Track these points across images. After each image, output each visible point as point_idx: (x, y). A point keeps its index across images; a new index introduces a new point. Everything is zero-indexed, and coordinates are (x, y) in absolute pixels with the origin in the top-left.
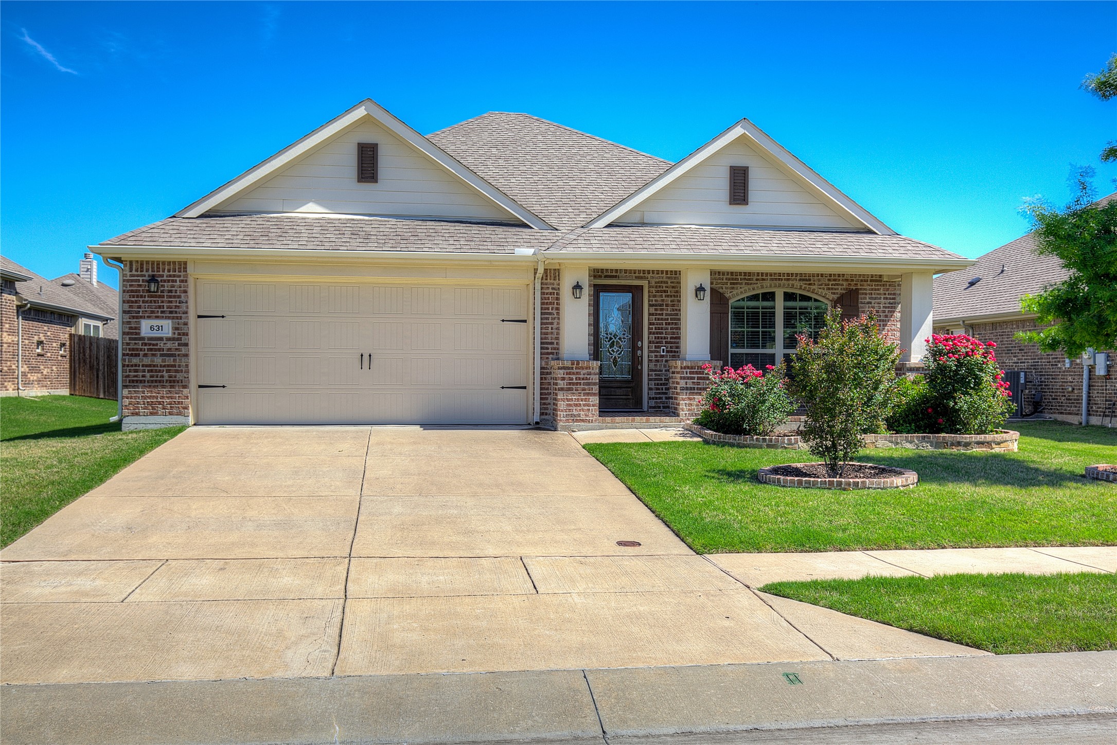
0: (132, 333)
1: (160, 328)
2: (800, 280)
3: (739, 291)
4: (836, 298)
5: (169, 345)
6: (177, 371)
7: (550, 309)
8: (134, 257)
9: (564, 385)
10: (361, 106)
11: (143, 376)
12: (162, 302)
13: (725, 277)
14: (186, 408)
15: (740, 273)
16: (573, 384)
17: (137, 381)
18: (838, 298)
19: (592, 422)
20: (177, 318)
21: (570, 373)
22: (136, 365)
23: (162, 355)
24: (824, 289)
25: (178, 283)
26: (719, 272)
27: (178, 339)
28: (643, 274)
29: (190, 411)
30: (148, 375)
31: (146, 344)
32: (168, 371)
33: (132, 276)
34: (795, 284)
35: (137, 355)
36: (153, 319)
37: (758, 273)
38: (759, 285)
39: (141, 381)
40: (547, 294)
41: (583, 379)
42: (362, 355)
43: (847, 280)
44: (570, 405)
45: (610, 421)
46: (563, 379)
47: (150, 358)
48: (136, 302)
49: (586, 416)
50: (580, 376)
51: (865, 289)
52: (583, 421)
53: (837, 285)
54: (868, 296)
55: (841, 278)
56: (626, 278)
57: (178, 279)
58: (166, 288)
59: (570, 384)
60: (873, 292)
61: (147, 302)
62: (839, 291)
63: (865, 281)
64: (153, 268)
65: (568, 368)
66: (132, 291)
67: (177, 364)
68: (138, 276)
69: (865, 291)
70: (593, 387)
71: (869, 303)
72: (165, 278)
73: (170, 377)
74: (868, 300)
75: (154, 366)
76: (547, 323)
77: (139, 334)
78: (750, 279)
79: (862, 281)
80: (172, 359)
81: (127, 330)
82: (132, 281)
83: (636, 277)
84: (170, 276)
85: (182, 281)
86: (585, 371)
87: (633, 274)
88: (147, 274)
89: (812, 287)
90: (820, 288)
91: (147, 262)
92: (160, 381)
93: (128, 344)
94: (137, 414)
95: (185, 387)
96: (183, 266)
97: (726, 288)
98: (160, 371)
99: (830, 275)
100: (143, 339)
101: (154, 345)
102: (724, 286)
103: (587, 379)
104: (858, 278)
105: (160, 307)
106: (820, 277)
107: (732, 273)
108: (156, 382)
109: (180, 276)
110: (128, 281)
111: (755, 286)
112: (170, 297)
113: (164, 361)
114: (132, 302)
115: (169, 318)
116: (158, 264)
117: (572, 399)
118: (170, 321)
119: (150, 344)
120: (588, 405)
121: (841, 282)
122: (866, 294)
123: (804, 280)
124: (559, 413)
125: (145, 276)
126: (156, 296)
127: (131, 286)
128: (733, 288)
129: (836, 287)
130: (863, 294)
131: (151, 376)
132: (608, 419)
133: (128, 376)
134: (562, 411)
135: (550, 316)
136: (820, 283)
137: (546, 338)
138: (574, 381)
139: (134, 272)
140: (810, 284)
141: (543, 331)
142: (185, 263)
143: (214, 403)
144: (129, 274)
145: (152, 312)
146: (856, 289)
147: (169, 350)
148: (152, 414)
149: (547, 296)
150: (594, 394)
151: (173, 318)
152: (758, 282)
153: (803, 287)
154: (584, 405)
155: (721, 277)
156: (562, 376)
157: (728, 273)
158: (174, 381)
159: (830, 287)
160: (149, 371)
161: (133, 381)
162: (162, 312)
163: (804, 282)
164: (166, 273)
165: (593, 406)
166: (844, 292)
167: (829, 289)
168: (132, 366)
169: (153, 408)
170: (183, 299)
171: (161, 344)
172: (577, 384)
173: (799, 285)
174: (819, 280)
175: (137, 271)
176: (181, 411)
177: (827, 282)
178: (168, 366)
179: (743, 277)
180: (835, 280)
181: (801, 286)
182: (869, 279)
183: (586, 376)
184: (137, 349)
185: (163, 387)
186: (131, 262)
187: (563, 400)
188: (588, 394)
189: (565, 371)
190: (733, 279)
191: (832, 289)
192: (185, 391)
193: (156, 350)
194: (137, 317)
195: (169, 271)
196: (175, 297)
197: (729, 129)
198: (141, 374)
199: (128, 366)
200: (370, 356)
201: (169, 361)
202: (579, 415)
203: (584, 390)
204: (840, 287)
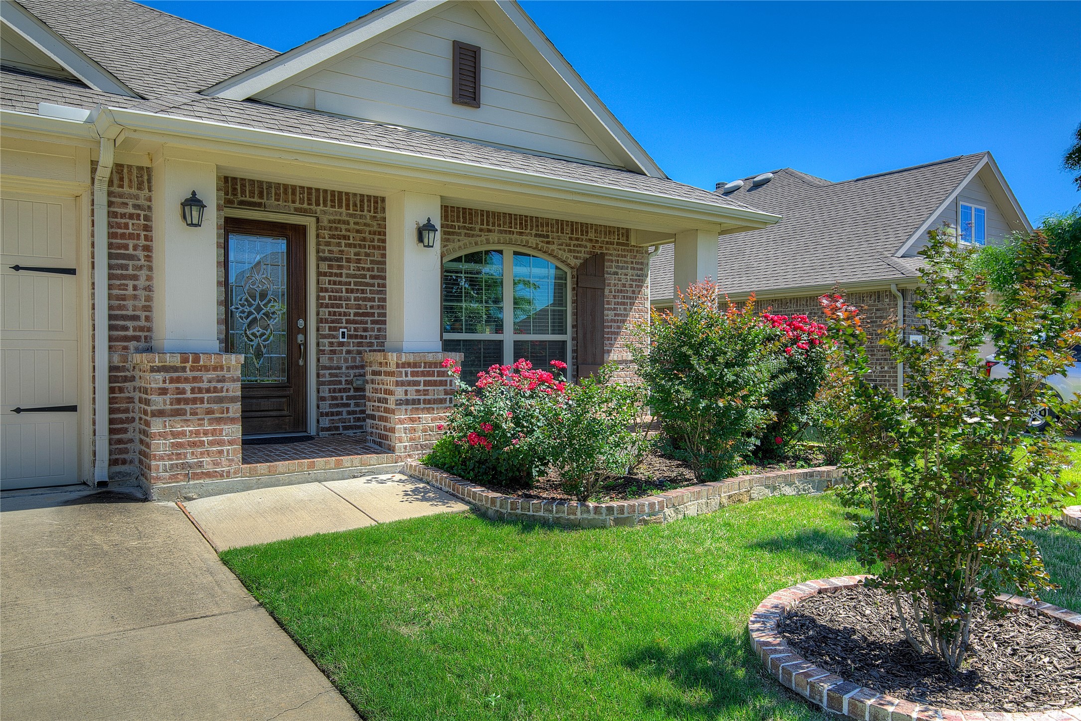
2: (536, 235)
3: (457, 245)
4: (579, 264)
7: (131, 247)
9: (165, 404)
16: (187, 401)
18: (581, 264)
19: (228, 476)
21: (178, 380)
24: (565, 251)
28: (309, 204)
34: (530, 241)
38: (483, 238)
40: (123, 216)
41: (208, 391)
43: (591, 240)
44: (180, 445)
45: (266, 472)
46: (163, 392)
49: (216, 464)
50: (200, 385)
51: (611, 254)
52: (208, 475)
53: (580, 246)
54: (614, 264)
56: (278, 210)
59: (179, 401)
60: (620, 259)
62: (582, 255)
63: (611, 244)
65: (175, 369)
69: (611, 258)
70: (230, 406)
71: (615, 273)
74: (614, 270)
76: (124, 277)
78: (471, 229)
79: (607, 243)
83: (296, 209)
86: (212, 375)
87: (290, 204)
89: (551, 247)
90: (560, 249)
103: (215, 390)
111: (478, 239)
117: (183, 434)
120: (220, 443)
121: (584, 243)
122: (612, 261)
123: (540, 236)
124: (153, 463)
128: (448, 241)
129: (579, 249)
130: (609, 260)
132: (262, 467)
134: (162, 458)
135: (131, 263)
136: (560, 242)
137: (120, 307)
138: (189, 395)
140: (548, 243)
141: (115, 292)
146: (601, 253)
149: (123, 221)
150: (232, 420)
152: (482, 234)
153: (540, 246)
154: (211, 443)
156: (161, 385)
159: (572, 248)
163: (541, 239)
165: (231, 443)
166: (588, 256)
167: (570, 251)
172: (194, 401)
173: (534, 242)
174: (559, 238)
177: (568, 241)
180: (577, 239)
181: (537, 244)
183: (213, 384)
187: (163, 436)
188: (219, 420)
189: (168, 375)
190: (447, 227)
191: (574, 251)
202: (200, 465)
203: (209, 412)
204: (583, 249)
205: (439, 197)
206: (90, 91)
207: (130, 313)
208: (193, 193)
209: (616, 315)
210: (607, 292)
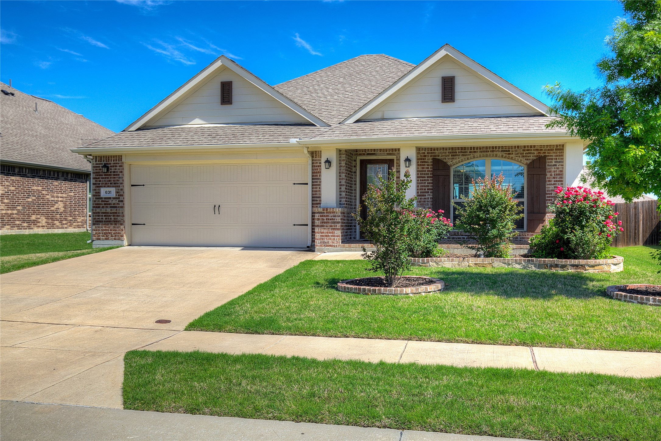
0: (97, 196)
1: (110, 192)
2: (502, 151)
3: (457, 160)
4: (529, 163)
5: (114, 201)
6: (118, 216)
7: (318, 176)
8: (97, 154)
9: (319, 223)
10: (219, 60)
11: (102, 219)
12: (111, 178)
13: (447, 151)
14: (122, 236)
15: (458, 148)
16: (325, 223)
17: (99, 221)
18: (531, 163)
19: (336, 247)
20: (118, 186)
21: (322, 216)
22: (98, 213)
23: (110, 207)
24: (520, 157)
25: (118, 167)
26: (443, 148)
27: (119, 198)
28: (392, 151)
29: (125, 237)
30: (104, 218)
31: (103, 201)
32: (114, 216)
33: (96, 164)
34: (498, 154)
35: (99, 207)
36: (106, 187)
37: (471, 148)
38: (472, 156)
39: (101, 222)
40: (316, 166)
41: (331, 220)
42: (215, 206)
43: (537, 150)
44: (323, 236)
45: (348, 246)
46: (318, 219)
47: (105, 209)
48: (99, 178)
49: (333, 243)
50: (329, 218)
51: (551, 156)
52: (331, 246)
53: (530, 153)
54: (553, 161)
55: (533, 149)
56: (381, 155)
57: (118, 165)
58: (112, 170)
59: (323, 222)
60: (558, 158)
61: (103, 178)
62: (531, 158)
63: (551, 150)
64: (106, 159)
65: (321, 213)
66: (97, 173)
67: (118, 212)
68: (99, 164)
69: (551, 157)
70: (337, 224)
71: (554, 165)
72: (112, 165)
73: (115, 219)
74: (554, 163)
75: (107, 213)
76: (316, 185)
77: (100, 196)
78: (465, 152)
79: (549, 150)
80: (115, 209)
81: (94, 194)
82: (97, 167)
83: (387, 154)
84: (114, 164)
85: (120, 166)
86: (332, 215)
87: (385, 152)
88: (103, 163)
89: (511, 156)
90: (517, 156)
91: (104, 156)
92: (110, 221)
93: (95, 201)
94: (99, 239)
95: (121, 224)
96: (120, 157)
97: (448, 159)
98: (110, 216)
99: (525, 146)
100: (102, 198)
101: (107, 202)
102: (447, 158)
103: (333, 219)
104: (545, 148)
105: (109, 181)
106: (517, 149)
107: (452, 148)
108: (108, 222)
109: (119, 164)
110: (95, 167)
111: (469, 156)
112: (114, 175)
113: (111, 210)
114: (97, 178)
115: (113, 187)
116: (109, 157)
117: (324, 232)
118: (114, 188)
119: (105, 201)
120: (334, 236)
121: (533, 151)
122: (552, 159)
123: (504, 151)
124: (316, 241)
125: (102, 164)
126: (108, 175)
127: (96, 169)
128: (453, 158)
129: (529, 155)
130: (550, 159)
131: (106, 219)
132: (347, 245)
133: (95, 219)
134: (318, 240)
135: (318, 180)
136: (517, 153)
137: (316, 194)
138: (325, 221)
139: (97, 162)
140: (509, 154)
141: (314, 190)
142: (121, 156)
143: (140, 234)
144: (95, 163)
145: (106, 184)
146: (544, 156)
147: (114, 204)
148: (106, 239)
149: (317, 168)
150: (338, 229)
151: (116, 187)
152: (471, 154)
153: (504, 156)
154: (331, 236)
155: (445, 151)
156: (318, 218)
157: (449, 149)
158: (116, 221)
159: (525, 155)
160: (105, 216)
161: (97, 221)
162: (111, 184)
163: (505, 153)
164: (112, 162)
165: (337, 236)
166: (535, 158)
167: (523, 156)
168: (97, 213)
169: (107, 236)
170: (120, 176)
171: (110, 201)
172: (327, 223)
173: (501, 154)
174: (516, 151)
175: (99, 161)
176: (119, 237)
177: (522, 152)
178: (114, 213)
179: (460, 151)
180: (528, 150)
182: (554, 148)
183: (332, 217)
184: (99, 204)
185: (111, 224)
186: (96, 157)
187: (318, 233)
188: (334, 229)
189: (320, 215)
190: (453, 152)
191: (526, 156)
192: (122, 227)
193: (108, 204)
194: (99, 187)
195: (114, 161)
196: (116, 175)
197: (436, 52)
198: (101, 217)
199: (95, 213)
200: (219, 206)
201: (114, 210)
202: (328, 242)
203: (331, 226)
204: (532, 155)
205: (415, 147)
206: (316, 127)
207: (318, 196)
208: (327, 159)
209: (555, 187)
210: (548, 175)
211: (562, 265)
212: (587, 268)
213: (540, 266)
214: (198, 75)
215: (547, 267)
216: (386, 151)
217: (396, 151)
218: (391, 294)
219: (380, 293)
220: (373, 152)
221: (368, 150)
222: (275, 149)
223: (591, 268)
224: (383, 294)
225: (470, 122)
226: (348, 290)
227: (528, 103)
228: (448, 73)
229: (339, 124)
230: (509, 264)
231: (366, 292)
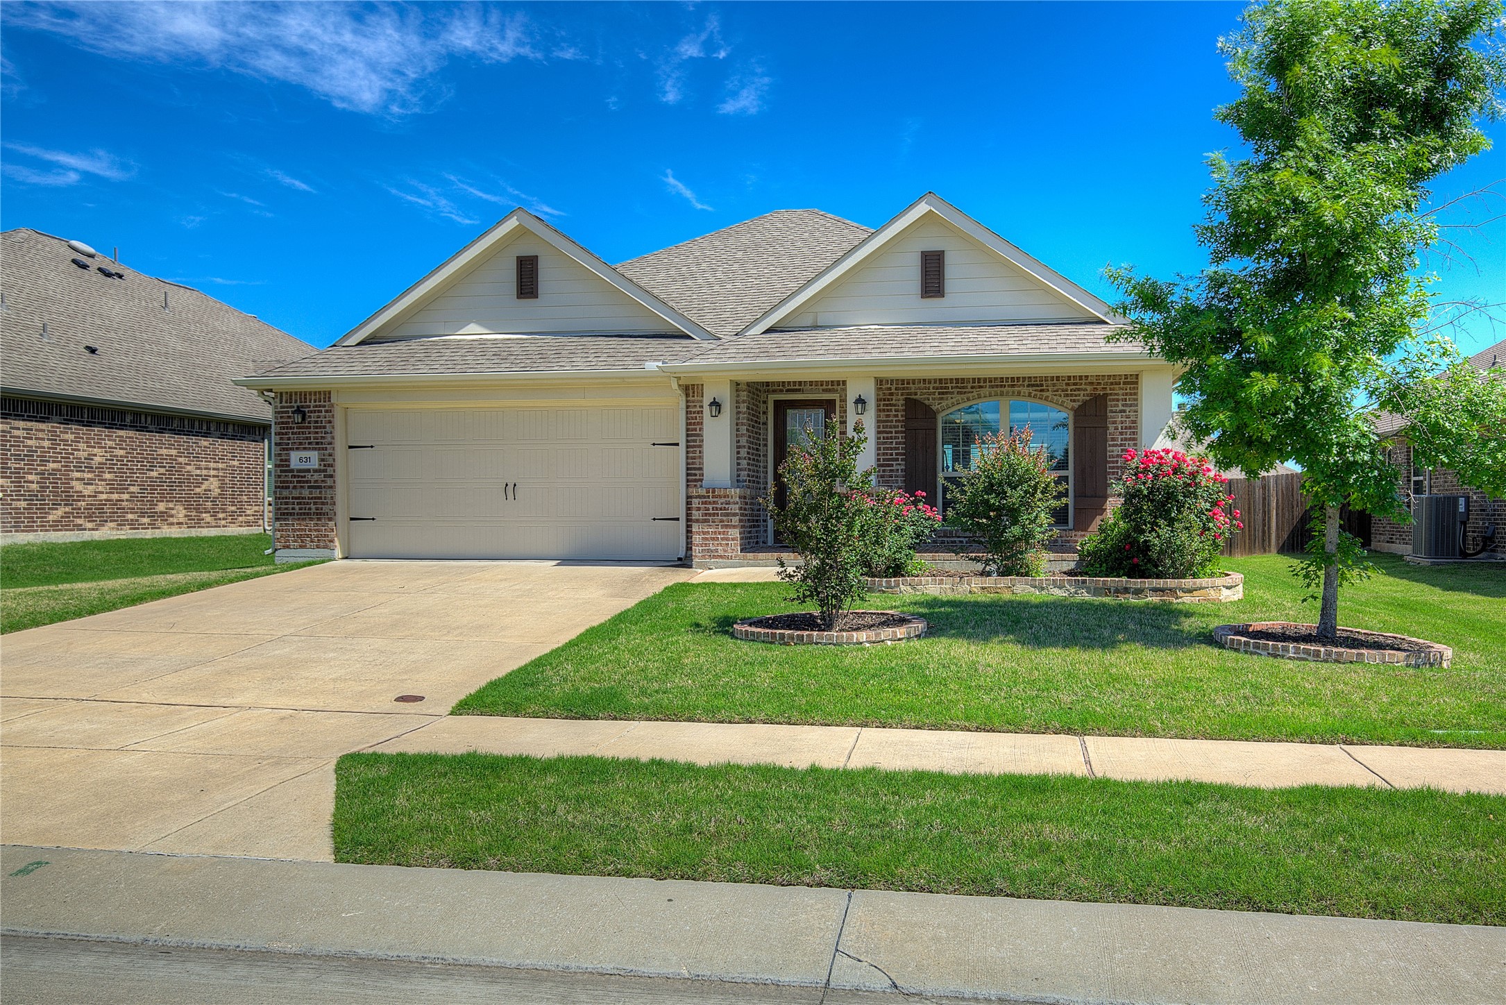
0: (283, 466)
1: (308, 459)
2: (1028, 386)
3: (950, 402)
4: (1077, 407)
5: (316, 476)
6: (323, 503)
8: (283, 389)
9: (699, 516)
10: (513, 217)
11: (293, 509)
12: (309, 433)
13: (931, 386)
14: (332, 541)
15: (951, 379)
16: (710, 515)
17: (287, 514)
18: (1079, 406)
19: (731, 559)
20: (323, 449)
21: (705, 503)
22: (286, 498)
23: (309, 487)
24: (1061, 396)
25: (323, 413)
26: (924, 380)
27: (325, 471)
28: (832, 386)
29: (337, 543)
30: (297, 507)
31: (295, 476)
32: (315, 503)
33: (282, 407)
34: (1022, 391)
35: (288, 487)
36: (301, 450)
37: (974, 379)
38: (975, 394)
39: (291, 514)
40: (694, 413)
41: (721, 509)
42: (507, 485)
43: (1092, 383)
44: (706, 539)
45: (752, 557)
46: (699, 509)
47: (298, 490)
48: (286, 434)
49: (725, 551)
50: (717, 506)
51: (1116, 394)
52: (721, 557)
53: (1079, 390)
54: (1120, 403)
55: (1083, 381)
56: (811, 392)
57: (323, 409)
58: (313, 419)
59: (706, 514)
60: (1127, 397)
61: (296, 433)
62: (1081, 398)
63: (1116, 384)
64: (301, 399)
65: (704, 497)
66: (283, 423)
67: (323, 496)
68: (287, 407)
69: (1116, 397)
70: (732, 518)
71: (1121, 411)
72: (312, 409)
73: (317, 509)
74: (1121, 408)
75: (303, 498)
76: (695, 446)
77: (289, 466)
78: (963, 388)
79: (1112, 384)
80: (318, 490)
81: (278, 463)
82: (282, 412)
83: (823, 390)
84: (316, 406)
85: (327, 411)
86: (723, 500)
87: (820, 387)
88: (295, 405)
89: (1045, 394)
90: (1055, 395)
91: (296, 393)
92: (308, 514)
93: (279, 476)
94: (288, 547)
95: (330, 519)
96: (327, 395)
97: (934, 399)
98: (308, 504)
99: (1069, 377)
100: (292, 471)
101: (302, 477)
102: (931, 397)
103: (725, 509)
104: (1106, 381)
105: (307, 438)
106: (1055, 381)
107: (941, 380)
108: (304, 515)
109: (324, 406)
110: (279, 412)
111: (970, 395)
112: (316, 428)
113: (311, 493)
114: (283, 434)
115: (315, 449)
116: (305, 395)
117: (708, 532)
118: (316, 453)
119: (299, 476)
120: (727, 539)
121: (1083, 387)
122: (1118, 400)
123: (1033, 385)
124: (694, 547)
125: (294, 407)
126: (303, 428)
127: (281, 417)
128: (942, 399)
129: (1077, 392)
130: (1113, 400)
131: (300, 509)
132: (750, 555)
133: (279, 509)
134: (697, 546)
135: (698, 438)
136: (1055, 388)
137: (693, 463)
138: (711, 511)
139: (284, 404)
140: (1041, 391)
141: (691, 455)
142: (330, 393)
143: (365, 535)
144: (279, 405)
145: (301, 444)
146: (1104, 394)
147: (316, 481)
148: (301, 547)
149: (694, 415)
150: (734, 527)
151: (319, 449)
152: (974, 390)
153: (1033, 395)
154: (722, 539)
155: (927, 385)
156: (697, 506)
157: (935, 381)
158: (321, 514)
159: (1069, 392)
160: (298, 504)
161: (284, 514)
162: (309, 443)
163: (1034, 388)
164: (313, 403)
165: (733, 540)
166: (1088, 398)
167: (1067, 395)
168: (283, 498)
169: (302, 542)
170: (328, 429)
171: (309, 476)
172: (714, 515)
173: (1027, 391)
174: (1054, 385)
175: (286, 402)
176: (326, 543)
177: (1065, 387)
178: (315, 498)
179: (954, 385)
180: (1075, 384)
181: (1030, 393)
182: (1122, 381)
183: (724, 505)
184: (287, 482)
185: (311, 519)
186: (281, 393)
187: (698, 533)
188: (727, 526)
189: (701, 500)
190: (941, 388)
191: (1071, 395)
192: (331, 524)
193: (304, 482)
194: (287, 449)
195: (315, 402)
196: (320, 427)
197: (911, 206)
198: (291, 506)
199: (279, 498)
200: (515, 485)
201: (316, 493)
202: (717, 551)
203: (722, 521)
204: (1082, 393)
205: (873, 380)
206: (693, 341)
207: (698, 466)
208: (714, 399)
209: (1122, 450)
210: (1111, 428)
211: (1135, 589)
212: (1180, 594)
213: (1096, 592)
214: (474, 243)
215: (1110, 592)
216: (822, 385)
217: (839, 385)
218: (830, 644)
219: (811, 643)
220: (797, 387)
221: (789, 382)
222: (618, 380)
223: (1187, 594)
224: (817, 643)
225: (972, 333)
226: (752, 638)
227: (1075, 300)
228: (933, 245)
229: (736, 335)
230: (1043, 589)
231: (786, 640)
